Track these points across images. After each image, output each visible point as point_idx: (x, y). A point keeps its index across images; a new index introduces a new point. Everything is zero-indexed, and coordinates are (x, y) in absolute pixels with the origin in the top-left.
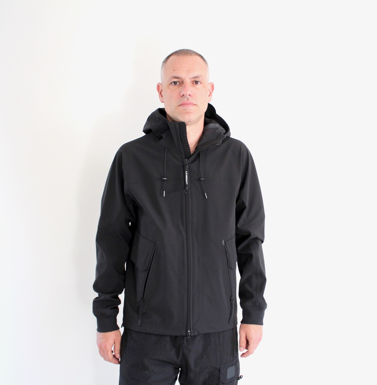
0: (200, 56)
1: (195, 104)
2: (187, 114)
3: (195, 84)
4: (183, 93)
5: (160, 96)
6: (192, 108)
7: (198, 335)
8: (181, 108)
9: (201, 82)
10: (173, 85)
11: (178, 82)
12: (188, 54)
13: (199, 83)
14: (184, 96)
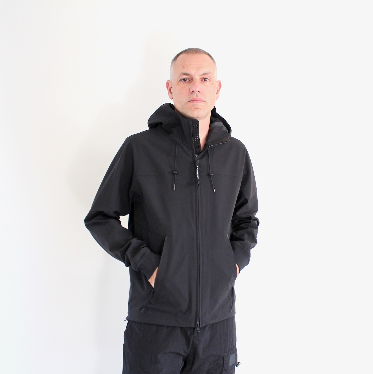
0: (208, 54)
1: (204, 100)
2: (196, 110)
3: (204, 81)
4: (193, 89)
5: (170, 93)
6: (200, 104)
7: (206, 326)
8: (191, 104)
9: (210, 79)
10: (183, 82)
11: (187, 79)
12: (197, 53)
13: (208, 80)
14: (193, 93)
